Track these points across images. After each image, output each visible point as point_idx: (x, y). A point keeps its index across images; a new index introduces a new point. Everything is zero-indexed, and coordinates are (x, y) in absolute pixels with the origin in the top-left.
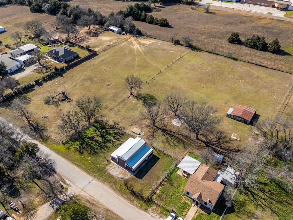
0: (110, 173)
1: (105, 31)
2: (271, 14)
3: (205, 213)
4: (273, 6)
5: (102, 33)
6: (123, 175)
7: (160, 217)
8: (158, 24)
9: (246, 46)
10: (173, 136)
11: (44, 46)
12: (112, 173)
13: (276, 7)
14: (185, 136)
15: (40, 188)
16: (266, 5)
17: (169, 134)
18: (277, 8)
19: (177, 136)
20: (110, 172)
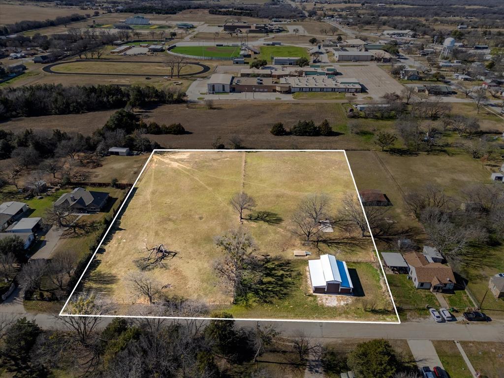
0: (328, 307)
1: (103, 156)
2: (280, 99)
3: (451, 295)
4: (275, 91)
5: (102, 160)
6: (344, 301)
7: (425, 318)
8: (171, 132)
9: (295, 135)
10: (339, 243)
11: (29, 200)
12: (330, 305)
13: (278, 91)
14: (350, 238)
15: (276, 363)
16: (266, 90)
17: (334, 243)
18: (280, 92)
19: (342, 241)
20: (327, 305)
